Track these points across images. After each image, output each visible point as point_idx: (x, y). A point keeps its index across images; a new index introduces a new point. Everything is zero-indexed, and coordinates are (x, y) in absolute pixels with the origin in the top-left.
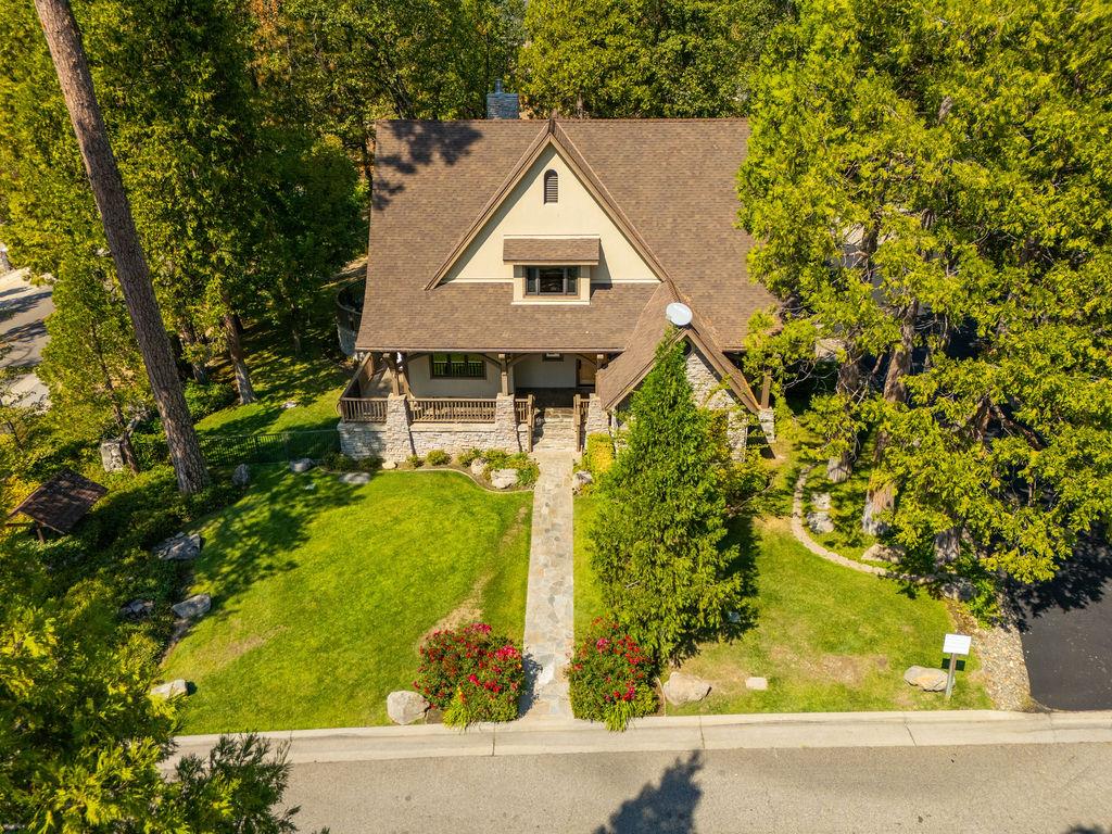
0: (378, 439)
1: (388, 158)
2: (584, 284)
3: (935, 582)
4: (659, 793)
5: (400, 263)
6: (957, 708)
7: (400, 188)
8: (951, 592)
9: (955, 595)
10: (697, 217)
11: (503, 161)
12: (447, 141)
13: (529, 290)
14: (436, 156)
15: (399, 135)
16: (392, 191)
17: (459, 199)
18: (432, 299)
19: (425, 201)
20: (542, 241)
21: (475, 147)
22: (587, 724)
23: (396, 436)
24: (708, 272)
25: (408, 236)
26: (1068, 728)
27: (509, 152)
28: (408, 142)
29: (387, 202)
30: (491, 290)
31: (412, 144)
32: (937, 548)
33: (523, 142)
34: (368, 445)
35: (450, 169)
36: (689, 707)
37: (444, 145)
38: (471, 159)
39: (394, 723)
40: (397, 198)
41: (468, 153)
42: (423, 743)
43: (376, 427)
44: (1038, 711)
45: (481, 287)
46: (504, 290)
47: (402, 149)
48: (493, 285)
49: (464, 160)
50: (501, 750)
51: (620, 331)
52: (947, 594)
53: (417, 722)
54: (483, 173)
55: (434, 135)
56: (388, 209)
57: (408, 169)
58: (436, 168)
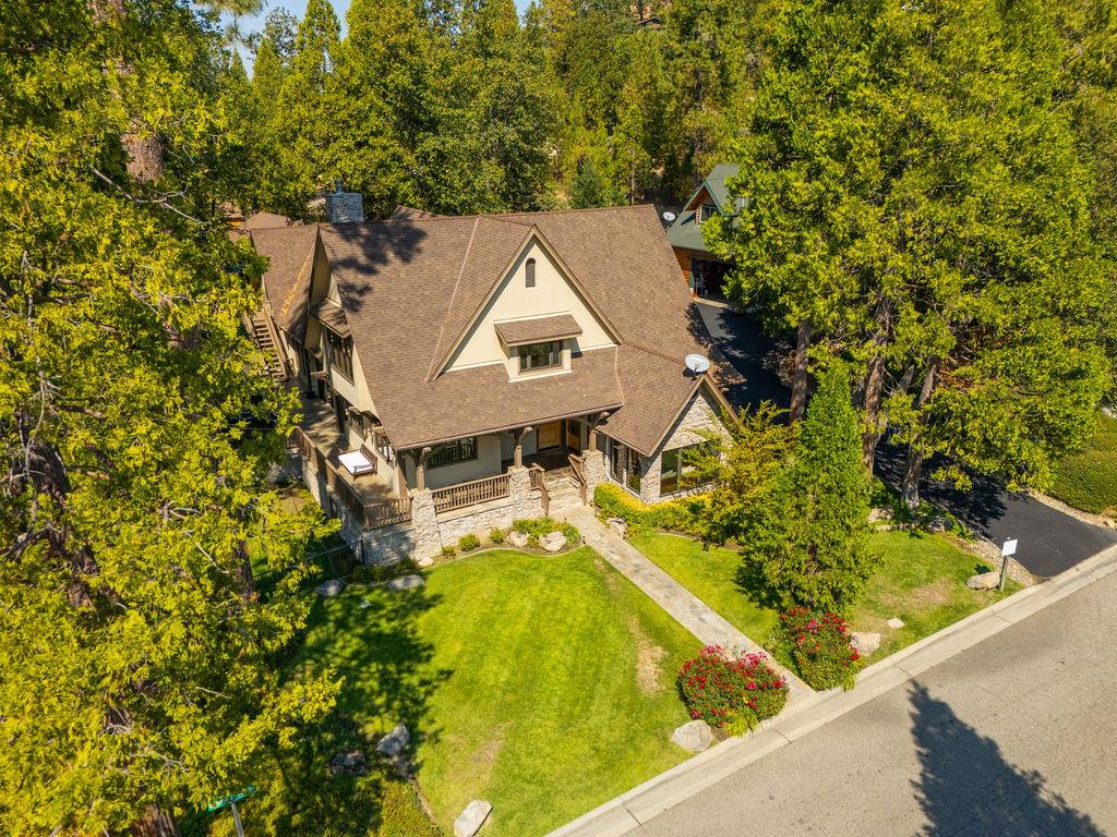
0: (406, 539)
1: (345, 260)
2: (566, 354)
3: (921, 524)
4: (922, 715)
5: (394, 361)
6: (1010, 595)
7: (366, 289)
8: (939, 526)
9: (943, 527)
10: (622, 289)
11: (452, 255)
12: (395, 240)
13: (523, 367)
14: (390, 255)
15: (347, 238)
16: (361, 293)
17: (427, 293)
18: (438, 389)
19: (395, 299)
20: (529, 322)
21: (423, 244)
22: (828, 693)
23: (426, 531)
24: (646, 332)
25: (392, 334)
26: (1066, 584)
27: (456, 246)
28: (359, 244)
29: (359, 303)
30: (486, 373)
31: (363, 246)
32: (907, 501)
33: (463, 236)
34: (395, 548)
35: (408, 267)
36: (878, 655)
37: (394, 245)
38: (423, 255)
39: (696, 753)
40: (368, 298)
41: (419, 251)
42: (730, 758)
43: (405, 527)
44: (1044, 581)
45: (477, 371)
46: (497, 372)
47: (355, 250)
48: (487, 368)
49: (418, 257)
50: (792, 736)
51: (608, 390)
52: (936, 529)
53: (712, 745)
54: (438, 267)
55: (381, 236)
56: (363, 310)
57: (369, 271)
58: (394, 266)
